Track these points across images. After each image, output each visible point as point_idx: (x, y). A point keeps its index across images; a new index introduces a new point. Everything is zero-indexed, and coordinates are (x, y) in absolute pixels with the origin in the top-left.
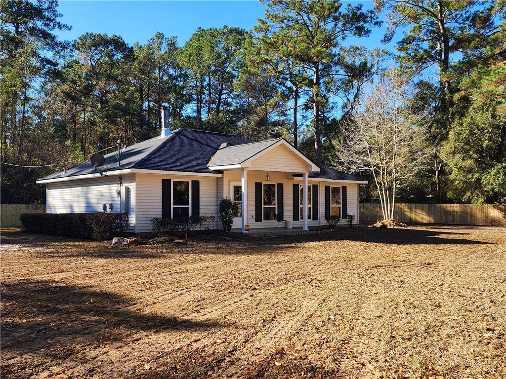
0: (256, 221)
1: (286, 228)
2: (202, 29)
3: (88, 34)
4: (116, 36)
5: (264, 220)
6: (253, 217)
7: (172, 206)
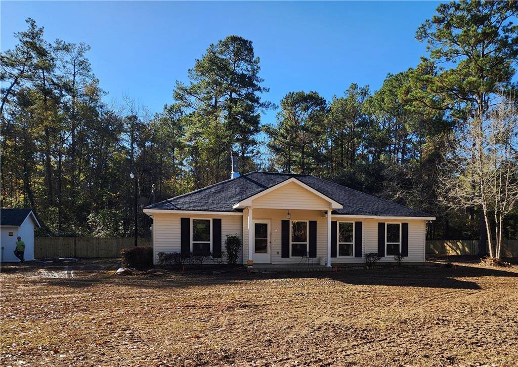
0: (282, 257)
1: (319, 264)
2: (391, 74)
3: (290, 93)
4: (312, 92)
5: (292, 256)
6: (278, 253)
7: (192, 242)
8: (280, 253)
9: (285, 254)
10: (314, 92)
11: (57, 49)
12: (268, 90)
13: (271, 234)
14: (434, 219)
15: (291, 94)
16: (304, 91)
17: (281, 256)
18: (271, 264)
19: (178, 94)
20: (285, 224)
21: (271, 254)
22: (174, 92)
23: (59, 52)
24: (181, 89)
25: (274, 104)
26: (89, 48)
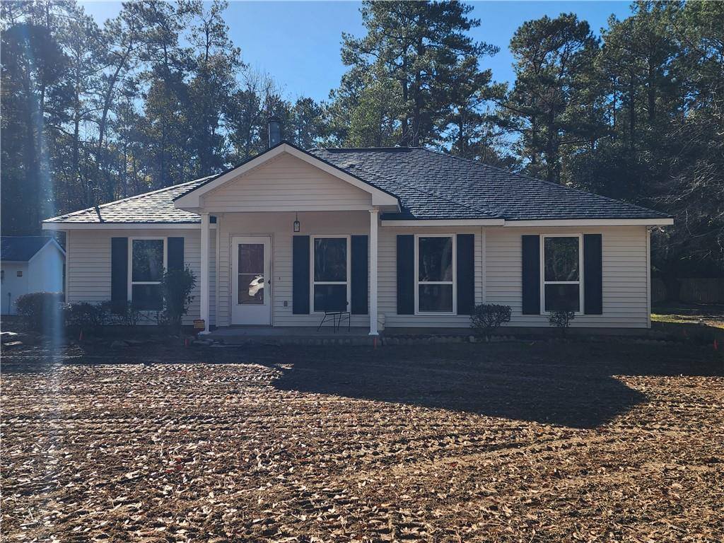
0: (294, 313)
5: (315, 310)
6: (286, 304)
7: (130, 283)
8: (290, 304)
9: (300, 306)
10: (568, 14)
11: (181, 12)
12: (478, 24)
13: (272, 265)
14: (670, 222)
15: (528, 25)
16: (548, 16)
17: (291, 309)
18: (270, 326)
19: (349, 54)
20: (300, 244)
21: (272, 306)
22: (342, 52)
23: (185, 17)
24: (350, 45)
25: (490, 46)
26: (226, 5)
